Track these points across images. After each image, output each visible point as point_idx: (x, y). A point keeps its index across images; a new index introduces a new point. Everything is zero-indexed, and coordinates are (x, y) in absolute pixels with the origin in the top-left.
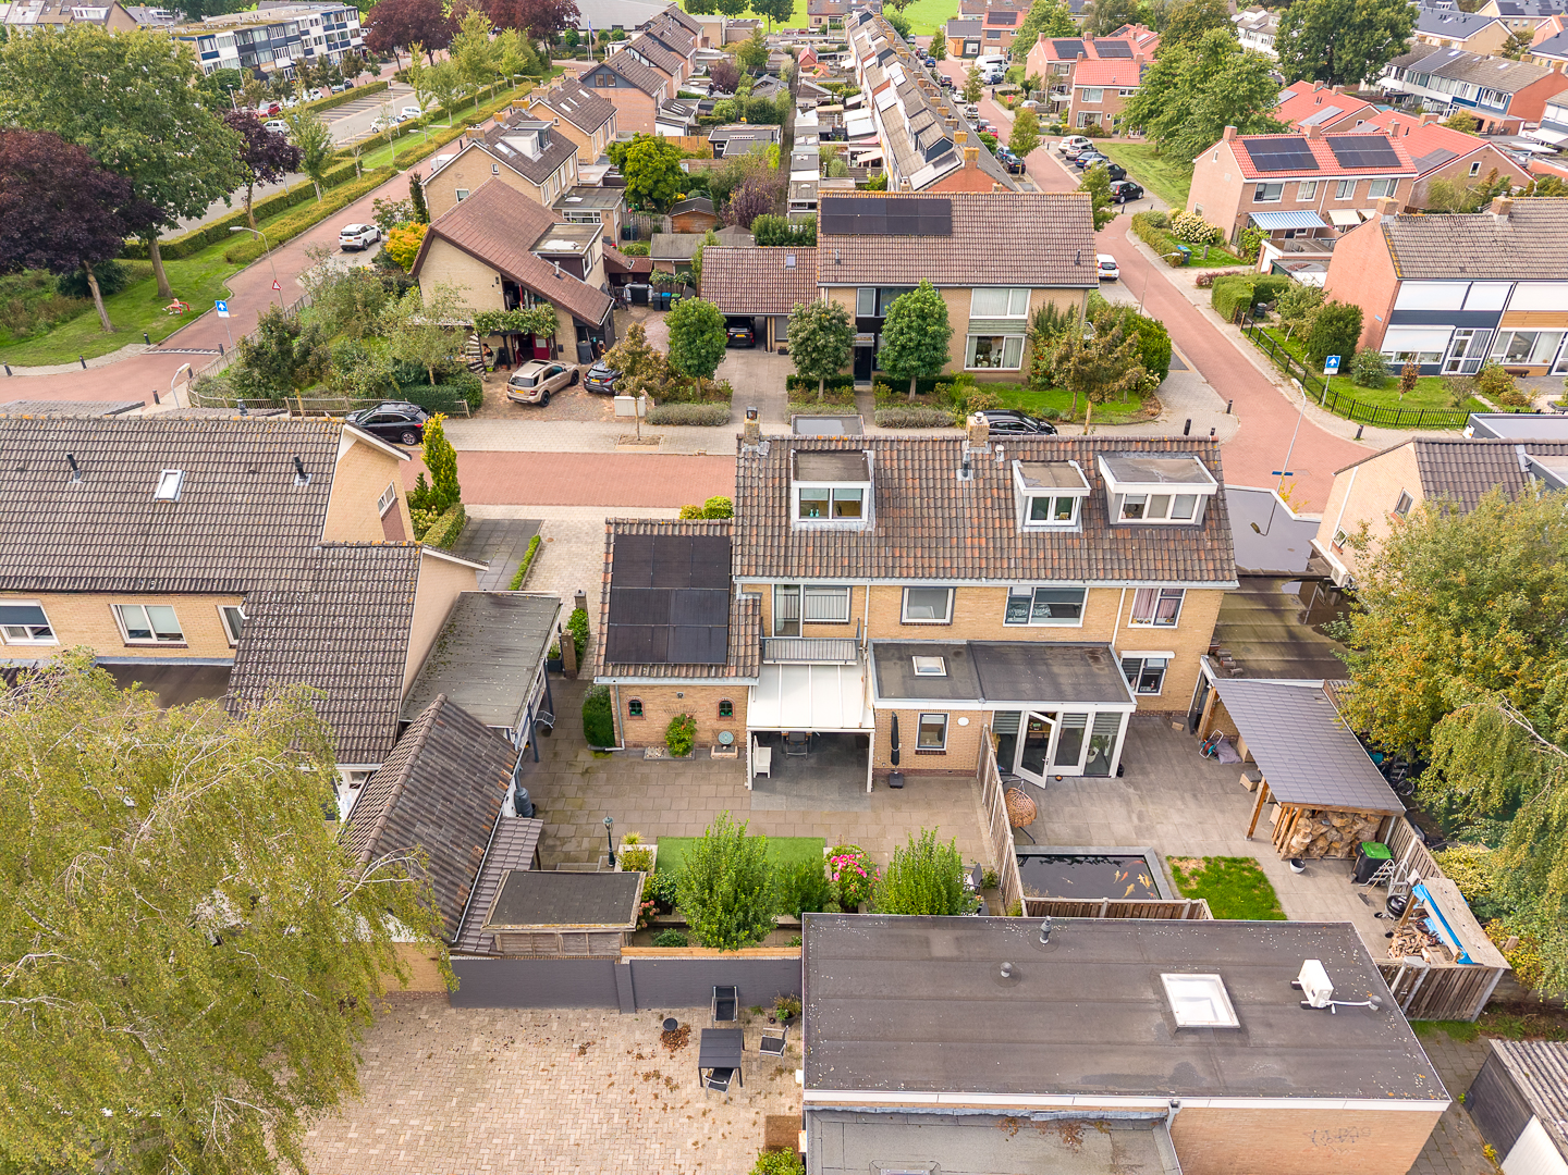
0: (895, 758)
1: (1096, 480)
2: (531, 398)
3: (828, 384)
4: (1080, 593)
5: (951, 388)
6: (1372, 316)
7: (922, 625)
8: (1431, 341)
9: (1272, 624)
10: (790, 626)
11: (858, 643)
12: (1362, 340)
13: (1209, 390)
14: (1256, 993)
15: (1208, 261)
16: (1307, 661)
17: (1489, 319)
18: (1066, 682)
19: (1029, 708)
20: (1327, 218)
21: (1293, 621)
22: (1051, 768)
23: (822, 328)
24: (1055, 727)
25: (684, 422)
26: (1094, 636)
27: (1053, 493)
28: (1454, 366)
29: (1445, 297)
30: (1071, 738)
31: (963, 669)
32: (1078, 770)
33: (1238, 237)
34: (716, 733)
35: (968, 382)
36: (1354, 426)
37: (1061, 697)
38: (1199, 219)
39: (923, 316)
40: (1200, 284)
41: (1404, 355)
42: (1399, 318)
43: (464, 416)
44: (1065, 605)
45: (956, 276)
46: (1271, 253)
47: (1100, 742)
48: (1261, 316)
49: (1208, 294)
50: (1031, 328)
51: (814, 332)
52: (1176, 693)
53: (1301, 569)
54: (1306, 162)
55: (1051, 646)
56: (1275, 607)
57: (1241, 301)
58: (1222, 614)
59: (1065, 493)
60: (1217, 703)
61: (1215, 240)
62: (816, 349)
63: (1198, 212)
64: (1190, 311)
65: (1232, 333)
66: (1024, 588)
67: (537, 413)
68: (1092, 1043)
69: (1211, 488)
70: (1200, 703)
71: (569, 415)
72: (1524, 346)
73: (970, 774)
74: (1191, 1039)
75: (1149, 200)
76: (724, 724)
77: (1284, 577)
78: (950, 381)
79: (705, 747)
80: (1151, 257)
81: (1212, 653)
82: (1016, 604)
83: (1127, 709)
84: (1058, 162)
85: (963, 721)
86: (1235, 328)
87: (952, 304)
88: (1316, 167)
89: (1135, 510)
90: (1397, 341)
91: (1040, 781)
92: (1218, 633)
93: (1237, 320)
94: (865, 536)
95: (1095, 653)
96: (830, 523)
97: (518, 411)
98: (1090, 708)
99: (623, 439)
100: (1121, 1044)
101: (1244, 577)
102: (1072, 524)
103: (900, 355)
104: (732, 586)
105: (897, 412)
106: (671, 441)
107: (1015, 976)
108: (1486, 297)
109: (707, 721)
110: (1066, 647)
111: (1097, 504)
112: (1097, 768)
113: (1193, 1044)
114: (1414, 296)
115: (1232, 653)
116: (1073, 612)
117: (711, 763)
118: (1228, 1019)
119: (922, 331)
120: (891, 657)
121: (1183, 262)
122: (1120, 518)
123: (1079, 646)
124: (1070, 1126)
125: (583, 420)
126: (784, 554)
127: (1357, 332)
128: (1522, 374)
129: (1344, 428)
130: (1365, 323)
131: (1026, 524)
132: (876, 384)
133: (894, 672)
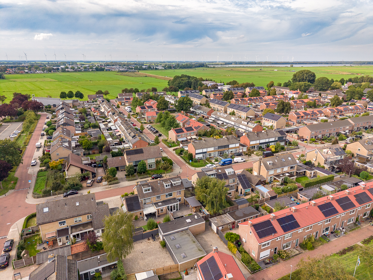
0: (159, 214)
1: (171, 182)
2: (90, 185)
3: (131, 175)
4: (172, 193)
5: (147, 172)
6: (194, 154)
7: (158, 200)
8: (201, 156)
9: (189, 192)
10: (145, 204)
11: (152, 204)
12: (193, 157)
13: (178, 166)
14: (193, 219)
15: (174, 146)
16: (193, 195)
17: (206, 152)
18: (173, 202)
19: (170, 205)
20: (187, 138)
21: (191, 192)
22: (173, 211)
23: (130, 168)
24: (173, 206)
25: (114, 184)
26: (174, 197)
27: (168, 184)
28: (204, 158)
29: (200, 151)
30: (174, 207)
31: (163, 203)
32: (175, 211)
33: (176, 142)
34: (140, 217)
35: (149, 171)
36: (194, 168)
37: (173, 203)
38: (171, 140)
39: (143, 164)
40: (174, 150)
41: (198, 158)
42: (197, 154)
43: (81, 190)
44: (170, 195)
45: (145, 158)
46: (181, 145)
47: (177, 207)
48: (182, 154)
49: (175, 152)
50: (156, 163)
51: (129, 169)
52: (182, 201)
53: (191, 186)
54: (183, 131)
55: (170, 199)
56: (189, 191)
57: (179, 153)
58: (185, 192)
59: (169, 184)
60: (186, 201)
61: (174, 143)
62: (130, 171)
63: (171, 139)
64: (173, 154)
65: (179, 157)
66: (167, 194)
67: (91, 187)
68: (182, 225)
69: (181, 181)
70: (185, 201)
71: (96, 186)
72: (210, 155)
73: (166, 214)
75: (163, 136)
76: (141, 215)
77: (189, 187)
78: (147, 171)
79: (139, 219)
80: (166, 146)
81: (185, 196)
82: (167, 196)
83: (178, 203)
84: (147, 129)
85: (164, 208)
86: (179, 156)
87: (146, 162)
88: (184, 132)
89: (175, 184)
90: (197, 156)
91: (172, 212)
92: (185, 194)
93: (179, 155)
94: (151, 192)
95: (174, 199)
96: (147, 192)
97: (88, 187)
98: (175, 204)
99: (106, 188)
100: (184, 224)
101: (186, 188)
102: (170, 187)
103: (141, 169)
104: (139, 200)
105: (142, 177)
106: (113, 187)
107: (175, 223)
108: (205, 150)
109: (139, 215)
110: (172, 199)
111: (172, 184)
112: (177, 210)
113: (189, 223)
114: (198, 151)
115: (186, 196)
116: (172, 195)
117: (140, 220)
118: (191, 221)
119: (143, 166)
120: (156, 204)
121: (171, 147)
122: (174, 185)
123: (173, 198)
124: (182, 231)
125: (99, 187)
126: (144, 196)
127: (193, 156)
128: (211, 158)
129: (193, 168)
130: (193, 155)
131: (166, 188)
132: (137, 173)
133: (157, 205)
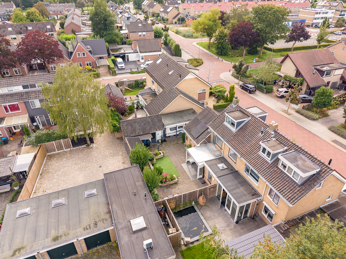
2: (278, 95)
43: (264, 93)
67: (278, 99)
68: (123, 208)
74: (129, 224)
97: (275, 97)
99: (284, 111)
100: (124, 213)
106: (293, 116)
110: (250, 185)
113: (128, 224)
123: (253, 188)
133: (216, 162)
